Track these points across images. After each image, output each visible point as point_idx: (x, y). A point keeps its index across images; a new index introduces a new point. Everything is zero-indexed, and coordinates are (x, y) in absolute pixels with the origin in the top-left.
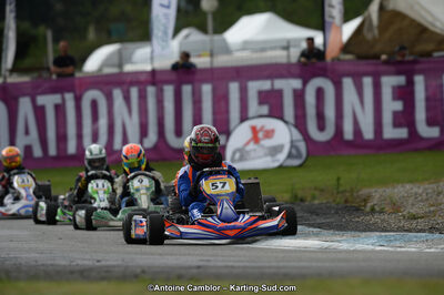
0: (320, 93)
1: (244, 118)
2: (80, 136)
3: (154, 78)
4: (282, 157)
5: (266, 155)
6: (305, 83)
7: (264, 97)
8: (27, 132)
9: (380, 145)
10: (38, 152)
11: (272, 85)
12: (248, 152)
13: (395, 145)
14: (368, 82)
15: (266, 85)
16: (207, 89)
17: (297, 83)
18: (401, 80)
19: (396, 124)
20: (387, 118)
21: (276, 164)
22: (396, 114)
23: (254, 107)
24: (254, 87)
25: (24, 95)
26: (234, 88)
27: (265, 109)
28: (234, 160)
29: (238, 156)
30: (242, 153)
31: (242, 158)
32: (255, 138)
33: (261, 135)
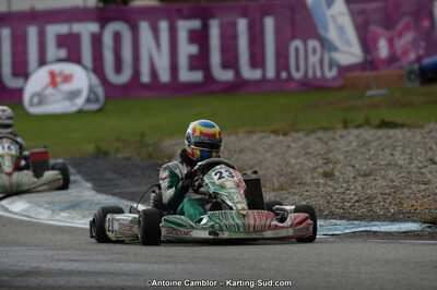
0: (117, 37)
1: (42, 62)
4: (80, 101)
5: (64, 99)
6: (102, 27)
7: (62, 41)
9: (176, 88)
11: (71, 28)
12: (46, 97)
13: (191, 88)
14: (164, 25)
15: (63, 29)
16: (6, 33)
17: (94, 27)
18: (196, 24)
19: (192, 68)
20: (183, 61)
21: (75, 109)
22: (192, 58)
23: (53, 51)
24: (53, 30)
26: (32, 32)
27: (63, 53)
28: (31, 104)
29: (36, 100)
30: (41, 98)
31: (40, 103)
32: (54, 83)
33: (59, 79)
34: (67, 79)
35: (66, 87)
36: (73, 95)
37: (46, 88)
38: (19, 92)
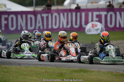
0: (111, 16)
1: (92, 21)
2: (52, 24)
3: (71, 10)
8: (39, 23)
10: (42, 28)
11: (100, 13)
14: (123, 13)
15: (98, 13)
16: (83, 14)
17: (105, 13)
21: (97, 33)
23: (95, 19)
24: (95, 13)
25: (39, 13)
26: (90, 14)
27: (97, 19)
28: (87, 32)
29: (88, 31)
30: (90, 30)
31: (89, 31)
32: (93, 27)
33: (94, 26)
34: (96, 26)
35: (96, 28)
36: (97, 30)
37: (91, 28)
38: (85, 29)
